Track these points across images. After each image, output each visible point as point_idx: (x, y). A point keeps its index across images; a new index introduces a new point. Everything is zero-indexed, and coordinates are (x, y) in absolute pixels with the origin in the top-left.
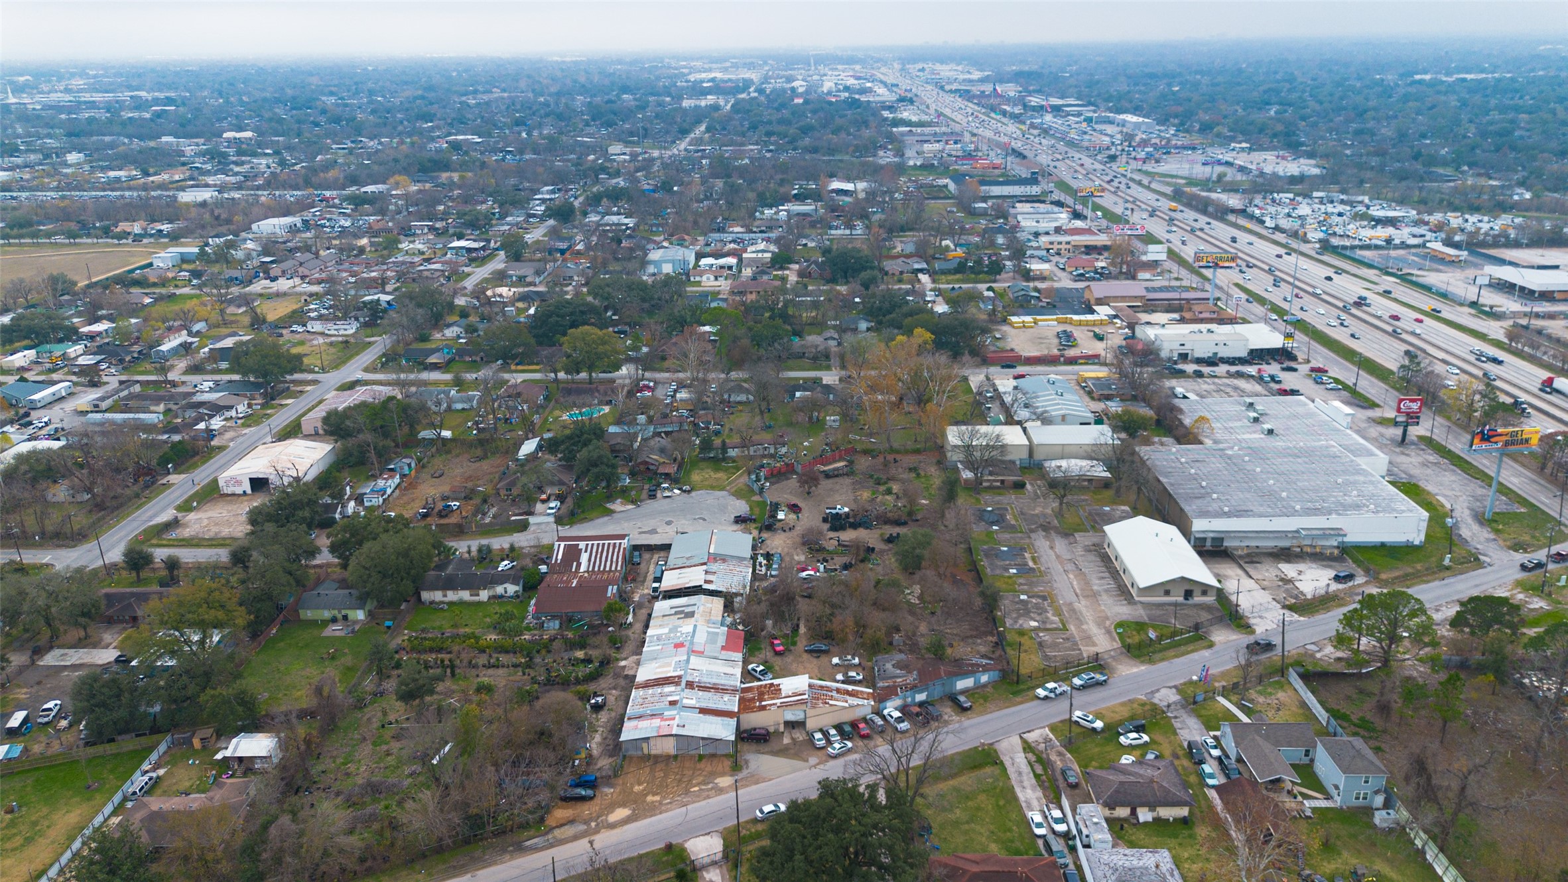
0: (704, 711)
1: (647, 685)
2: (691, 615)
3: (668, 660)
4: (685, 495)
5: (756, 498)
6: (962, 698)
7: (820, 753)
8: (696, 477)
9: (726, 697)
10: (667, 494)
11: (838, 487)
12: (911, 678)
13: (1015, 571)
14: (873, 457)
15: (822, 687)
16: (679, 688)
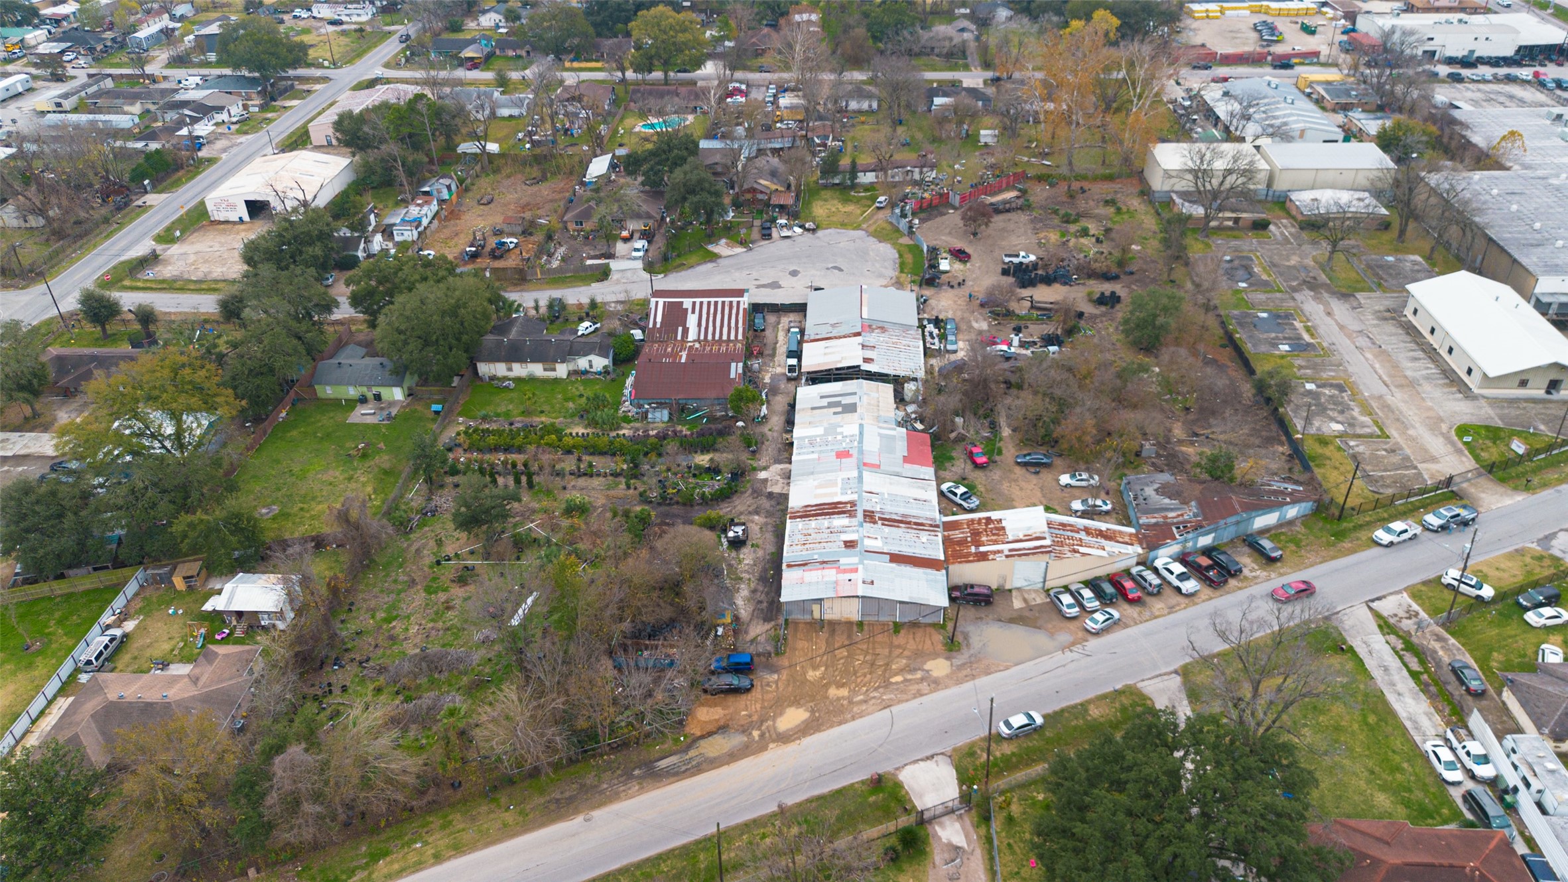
0: (896, 558)
1: (808, 513)
2: (851, 408)
3: (830, 476)
4: (809, 235)
5: (905, 240)
6: (1266, 544)
7: (1072, 625)
8: (820, 209)
9: (924, 537)
10: (785, 233)
11: (1012, 226)
12: (1190, 512)
13: (1286, 348)
14: (1051, 185)
15: (1063, 525)
16: (854, 521)
